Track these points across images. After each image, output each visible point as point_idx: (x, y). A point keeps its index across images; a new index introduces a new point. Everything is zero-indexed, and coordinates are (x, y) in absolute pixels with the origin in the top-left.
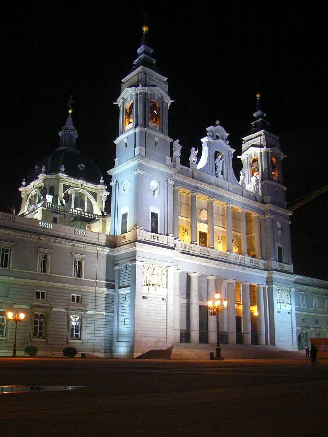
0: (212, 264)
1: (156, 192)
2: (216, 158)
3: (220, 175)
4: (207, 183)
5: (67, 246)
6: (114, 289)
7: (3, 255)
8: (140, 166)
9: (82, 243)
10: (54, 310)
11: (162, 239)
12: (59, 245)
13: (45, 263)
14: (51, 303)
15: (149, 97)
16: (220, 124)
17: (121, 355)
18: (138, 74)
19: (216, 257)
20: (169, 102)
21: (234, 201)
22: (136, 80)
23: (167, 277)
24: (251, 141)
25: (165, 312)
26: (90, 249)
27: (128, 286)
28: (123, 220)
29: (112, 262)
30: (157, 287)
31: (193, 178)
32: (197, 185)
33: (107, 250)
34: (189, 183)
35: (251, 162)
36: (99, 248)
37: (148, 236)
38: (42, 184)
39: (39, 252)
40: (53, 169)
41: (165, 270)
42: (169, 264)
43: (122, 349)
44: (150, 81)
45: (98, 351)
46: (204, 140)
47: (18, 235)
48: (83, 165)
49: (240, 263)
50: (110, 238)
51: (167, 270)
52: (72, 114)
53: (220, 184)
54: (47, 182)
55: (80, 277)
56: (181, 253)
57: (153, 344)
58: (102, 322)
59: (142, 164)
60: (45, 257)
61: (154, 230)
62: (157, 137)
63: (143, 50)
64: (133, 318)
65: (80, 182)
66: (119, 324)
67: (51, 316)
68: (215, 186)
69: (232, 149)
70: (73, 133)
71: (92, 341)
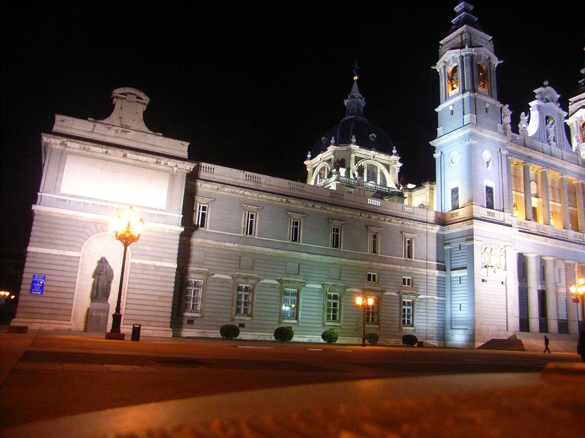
0: (550, 243)
1: (491, 163)
2: (547, 123)
3: (552, 142)
4: (540, 152)
5: (397, 225)
6: (445, 270)
7: (334, 234)
8: (472, 136)
9: (412, 221)
10: (387, 293)
11: (499, 216)
12: (388, 223)
13: (375, 243)
14: (383, 286)
15: (476, 60)
16: (549, 85)
17: (457, 345)
18: (462, 34)
19: (554, 235)
20: (496, 62)
21: (570, 171)
22: (460, 41)
23: (505, 258)
24: (580, 102)
25: (505, 297)
26: (420, 227)
27: (465, 268)
28: (452, 194)
29: (442, 241)
30: (497, 269)
31: (525, 146)
32: (530, 154)
33: (437, 228)
34: (522, 152)
35: (581, 126)
36: (429, 226)
37: (483, 212)
38: (332, 157)
39: (369, 231)
40: (343, 140)
41: (503, 251)
42: (508, 244)
43: (459, 338)
44: (475, 42)
45: (431, 339)
46: (532, 104)
47: (348, 213)
48: (374, 135)
49: (579, 242)
50: (439, 216)
51: (505, 250)
52: (357, 80)
53: (553, 153)
54: (337, 155)
55: (410, 258)
56: (519, 231)
57: (494, 332)
58: (434, 307)
59: (474, 133)
60: (375, 237)
61: (489, 206)
62: (488, 102)
63: (463, 7)
64: (473, 303)
65: (372, 153)
66: (453, 309)
67: (383, 300)
68: (548, 155)
69: (564, 112)
70: (360, 101)
71: (425, 328)
